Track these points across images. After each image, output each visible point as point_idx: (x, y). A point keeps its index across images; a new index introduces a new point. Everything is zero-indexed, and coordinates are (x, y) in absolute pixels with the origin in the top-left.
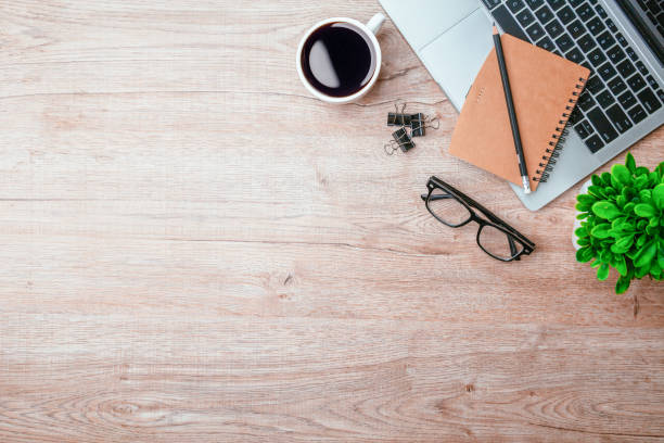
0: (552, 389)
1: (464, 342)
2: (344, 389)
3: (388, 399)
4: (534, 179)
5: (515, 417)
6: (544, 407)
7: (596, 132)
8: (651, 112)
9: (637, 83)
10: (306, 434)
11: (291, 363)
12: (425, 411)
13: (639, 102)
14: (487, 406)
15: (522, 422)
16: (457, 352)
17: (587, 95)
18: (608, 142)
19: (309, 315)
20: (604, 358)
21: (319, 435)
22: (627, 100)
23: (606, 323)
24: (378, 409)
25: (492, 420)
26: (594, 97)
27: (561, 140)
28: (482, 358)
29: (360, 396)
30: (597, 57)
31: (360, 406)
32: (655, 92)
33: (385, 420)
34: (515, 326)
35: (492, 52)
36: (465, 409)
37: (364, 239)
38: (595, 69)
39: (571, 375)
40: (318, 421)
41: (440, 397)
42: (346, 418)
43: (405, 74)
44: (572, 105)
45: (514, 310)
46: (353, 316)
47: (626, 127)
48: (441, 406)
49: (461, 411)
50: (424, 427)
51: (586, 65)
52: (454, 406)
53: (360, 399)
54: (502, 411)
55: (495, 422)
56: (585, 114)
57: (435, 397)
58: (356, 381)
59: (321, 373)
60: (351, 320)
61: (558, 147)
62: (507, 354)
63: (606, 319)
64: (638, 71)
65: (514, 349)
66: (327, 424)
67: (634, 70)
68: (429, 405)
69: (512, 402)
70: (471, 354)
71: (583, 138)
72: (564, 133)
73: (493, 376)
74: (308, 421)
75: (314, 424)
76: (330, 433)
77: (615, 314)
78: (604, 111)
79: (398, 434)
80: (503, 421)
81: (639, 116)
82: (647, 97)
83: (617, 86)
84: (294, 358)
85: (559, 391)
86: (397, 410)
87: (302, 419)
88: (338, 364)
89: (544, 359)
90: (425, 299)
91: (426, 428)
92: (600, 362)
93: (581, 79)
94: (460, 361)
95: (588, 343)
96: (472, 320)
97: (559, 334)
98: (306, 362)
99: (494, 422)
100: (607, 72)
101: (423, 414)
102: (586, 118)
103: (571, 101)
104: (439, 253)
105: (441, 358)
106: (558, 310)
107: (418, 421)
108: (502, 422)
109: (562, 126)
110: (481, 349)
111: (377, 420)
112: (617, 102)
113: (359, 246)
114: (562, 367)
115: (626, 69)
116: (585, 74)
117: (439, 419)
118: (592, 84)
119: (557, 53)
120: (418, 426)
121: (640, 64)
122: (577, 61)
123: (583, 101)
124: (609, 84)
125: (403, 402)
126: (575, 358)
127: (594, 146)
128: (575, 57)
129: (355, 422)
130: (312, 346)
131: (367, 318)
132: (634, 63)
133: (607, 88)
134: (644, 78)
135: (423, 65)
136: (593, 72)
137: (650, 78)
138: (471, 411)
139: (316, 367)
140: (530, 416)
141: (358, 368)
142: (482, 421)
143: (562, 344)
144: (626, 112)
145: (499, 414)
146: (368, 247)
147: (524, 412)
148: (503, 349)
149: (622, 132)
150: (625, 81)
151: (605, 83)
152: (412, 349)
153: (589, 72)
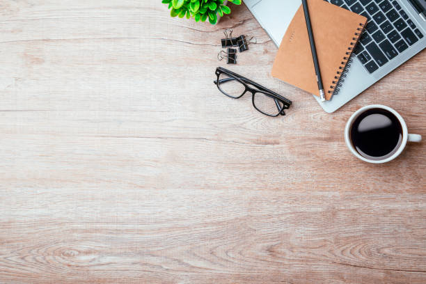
0: (348, 238)
1: (285, 204)
2: (203, 238)
3: (234, 245)
4: (329, 92)
5: (323, 258)
6: (342, 251)
7: (372, 59)
8: (411, 44)
9: (400, 25)
10: (178, 271)
11: (168, 220)
12: (260, 254)
13: (402, 38)
14: (302, 250)
15: (327, 261)
16: (280, 212)
17: (366, 34)
18: (381, 65)
19: (180, 187)
20: (384, 215)
21: (186, 271)
22: (394, 36)
23: (385, 191)
24: (227, 252)
25: (306, 260)
26: (370, 35)
27: (347, 65)
28: (299, 216)
29: (214, 243)
30: (372, 8)
31: (214, 251)
32: (413, 31)
33: (231, 260)
34: (321, 193)
35: (300, 7)
36: (287, 252)
37: (216, 135)
38: (371, 16)
39: (361, 227)
40: (185, 261)
41: (270, 244)
42: (205, 259)
43: (242, 24)
44: (355, 42)
45: (320, 182)
46: (209, 187)
47: (393, 55)
48: (270, 250)
49: (284, 254)
50: (259, 265)
51: (364, 14)
52: (279, 250)
53: (215, 245)
54: (314, 254)
55: (309, 262)
56: (364, 47)
57: (266, 244)
58: (212, 232)
59: (188, 227)
60: (209, 190)
61: (345, 70)
62: (316, 213)
63: (384, 188)
64: (401, 17)
65: (320, 209)
66: (192, 263)
67: (399, 16)
68: (263, 249)
69: (320, 247)
70: (291, 213)
71: (364, 63)
72: (349, 60)
73: (306, 229)
74: (179, 261)
75: (183, 263)
76: (194, 270)
77: (391, 184)
78: (378, 44)
79: (241, 271)
80: (315, 260)
81: (402, 47)
82: (408, 34)
83: (386, 27)
84: (170, 217)
85: (353, 239)
86: (240, 253)
87: (175, 260)
88: (199, 221)
89: (342, 216)
90: (259, 175)
91: (261, 266)
92: (381, 218)
93: (361, 24)
94: (283, 218)
95: (373, 205)
96: (290, 190)
97: (351, 199)
98: (178, 219)
99: (307, 261)
100: (379, 18)
101: (258, 256)
102: (365, 50)
103: (354, 39)
104: (267, 143)
105: (270, 216)
106: (350, 182)
107: (255, 261)
108: (313, 261)
109: (348, 56)
110: (298, 210)
111: (227, 261)
112: (387, 38)
113: (213, 139)
114: (354, 222)
115: (393, 15)
116: (364, 20)
117: (270, 259)
118: (369, 27)
119: (345, 7)
120: (255, 264)
121: (402, 12)
122: (357, 12)
123: (363, 38)
124: (381, 27)
125: (244, 248)
126: (363, 215)
127: (371, 68)
128: (357, 9)
129: (212, 262)
130: (181, 208)
131: (219, 189)
132: (398, 12)
133: (379, 29)
134: (406, 21)
135: (254, 18)
136: (369, 19)
137: (410, 22)
138: (291, 253)
139: (186, 223)
140: (333, 257)
141: (213, 224)
142: (300, 261)
143: (354, 205)
144: (393, 45)
145: (311, 256)
146: (219, 140)
147: (328, 254)
148: (313, 210)
149: (390, 59)
150: (392, 23)
151: (378, 26)
152: (250, 210)
153: (366, 19)
